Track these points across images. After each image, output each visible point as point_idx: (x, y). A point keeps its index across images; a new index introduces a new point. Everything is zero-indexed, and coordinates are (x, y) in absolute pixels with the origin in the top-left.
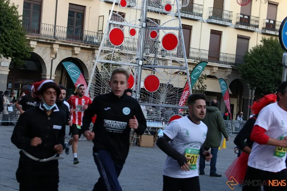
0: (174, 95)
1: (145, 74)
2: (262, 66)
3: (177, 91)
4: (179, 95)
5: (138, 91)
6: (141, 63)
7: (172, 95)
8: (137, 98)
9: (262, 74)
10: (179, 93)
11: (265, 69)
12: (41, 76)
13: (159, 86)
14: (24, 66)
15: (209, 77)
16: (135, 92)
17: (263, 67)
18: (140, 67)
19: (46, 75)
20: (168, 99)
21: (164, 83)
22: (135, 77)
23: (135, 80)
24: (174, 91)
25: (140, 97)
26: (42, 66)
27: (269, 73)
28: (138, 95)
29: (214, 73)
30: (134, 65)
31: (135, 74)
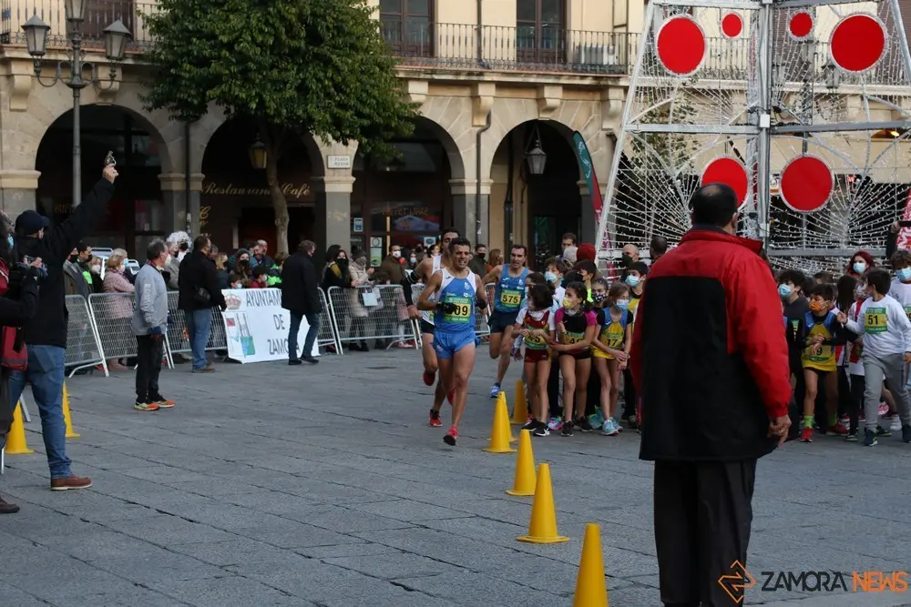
0: (883, 214)
1: (783, 153)
3: (892, 201)
4: (899, 213)
5: (762, 212)
6: (765, 121)
7: (877, 216)
8: (762, 234)
12: (449, 187)
13: (833, 191)
14: (395, 162)
16: (753, 216)
18: (764, 133)
19: (462, 184)
20: (864, 229)
21: (846, 173)
22: (748, 168)
23: (750, 178)
24: (883, 201)
25: (772, 231)
26: (450, 154)
28: (763, 225)
30: (743, 129)
31: (748, 160)
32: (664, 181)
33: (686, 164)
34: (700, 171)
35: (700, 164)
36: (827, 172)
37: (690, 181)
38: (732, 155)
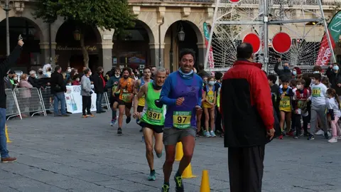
0: (310, 53)
1: (273, 31)
3: (313, 49)
4: (316, 53)
5: (266, 53)
6: (266, 19)
7: (308, 54)
8: (266, 61)
10: (316, 50)
12: (149, 46)
13: (291, 45)
14: (128, 37)
16: (262, 55)
18: (266, 24)
19: (154, 45)
20: (303, 59)
21: (296, 39)
22: (260, 37)
23: (261, 41)
24: (310, 48)
25: (269, 60)
26: (149, 35)
28: (266, 58)
30: (258, 22)
31: (260, 34)
32: (227, 43)
33: (237, 36)
34: (243, 40)
35: (242, 35)
36: (289, 38)
37: (239, 42)
38: (254, 32)
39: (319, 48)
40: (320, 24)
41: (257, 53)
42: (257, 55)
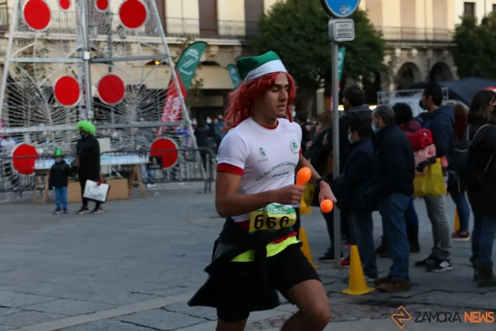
0: (152, 104)
1: (98, 73)
2: (290, 35)
3: (156, 97)
4: (160, 104)
5: (89, 105)
6: (87, 55)
7: (149, 105)
9: (292, 50)
10: (161, 99)
11: (296, 40)
13: (125, 93)
15: (206, 63)
16: (84, 107)
17: (292, 38)
18: (87, 63)
20: (143, 113)
21: (132, 84)
22: (79, 81)
23: (81, 87)
24: (152, 97)
25: (95, 115)
27: (302, 46)
28: (89, 112)
29: (212, 56)
30: (75, 60)
31: (80, 77)
32: (31, 90)
33: (44, 80)
34: (54, 85)
35: (53, 79)
36: (122, 83)
37: (48, 90)
38: (70, 74)
39: (165, 97)
40: (164, 63)
41: (75, 105)
42: (77, 107)
